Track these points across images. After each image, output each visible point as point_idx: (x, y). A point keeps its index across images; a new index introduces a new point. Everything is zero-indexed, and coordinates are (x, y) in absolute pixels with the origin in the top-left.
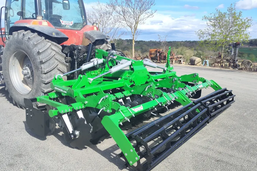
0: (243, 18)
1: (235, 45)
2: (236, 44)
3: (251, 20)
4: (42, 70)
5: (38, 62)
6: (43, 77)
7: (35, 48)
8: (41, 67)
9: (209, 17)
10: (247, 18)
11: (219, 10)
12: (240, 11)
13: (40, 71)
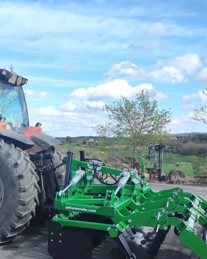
0: (159, 110)
1: (157, 148)
2: (159, 146)
3: (169, 112)
4: (20, 187)
5: (16, 176)
6: (21, 197)
7: (9, 159)
8: (19, 183)
9: (112, 107)
10: (165, 110)
11: (126, 98)
12: (154, 101)
13: (17, 188)
